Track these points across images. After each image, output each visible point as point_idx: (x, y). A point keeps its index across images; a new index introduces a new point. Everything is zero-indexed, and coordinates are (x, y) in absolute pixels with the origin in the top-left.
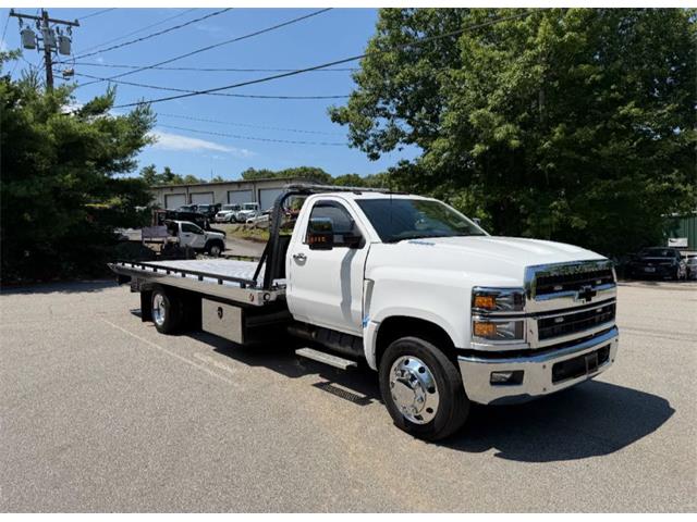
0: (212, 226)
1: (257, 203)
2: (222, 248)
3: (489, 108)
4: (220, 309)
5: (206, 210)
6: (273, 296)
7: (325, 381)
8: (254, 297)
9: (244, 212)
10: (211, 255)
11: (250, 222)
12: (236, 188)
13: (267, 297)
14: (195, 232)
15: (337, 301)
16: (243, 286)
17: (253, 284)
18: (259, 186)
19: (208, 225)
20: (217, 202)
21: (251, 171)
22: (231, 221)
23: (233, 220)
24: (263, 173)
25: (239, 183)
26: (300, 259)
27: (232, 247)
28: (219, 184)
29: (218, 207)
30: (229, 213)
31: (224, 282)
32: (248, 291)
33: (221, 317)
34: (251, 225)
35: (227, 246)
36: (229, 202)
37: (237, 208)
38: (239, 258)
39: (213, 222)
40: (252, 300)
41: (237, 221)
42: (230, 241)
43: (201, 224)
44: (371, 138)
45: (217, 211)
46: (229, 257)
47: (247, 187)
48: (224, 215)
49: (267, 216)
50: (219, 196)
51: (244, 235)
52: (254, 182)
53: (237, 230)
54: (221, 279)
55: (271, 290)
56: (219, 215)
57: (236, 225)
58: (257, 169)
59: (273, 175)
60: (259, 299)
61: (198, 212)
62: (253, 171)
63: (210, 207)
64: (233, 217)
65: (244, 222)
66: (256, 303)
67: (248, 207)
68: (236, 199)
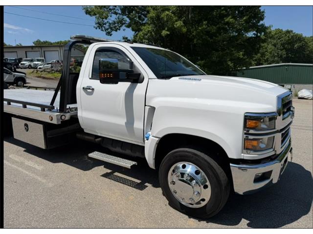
0: (17, 70)
1: (43, 58)
2: (25, 82)
3: (171, 11)
4: (26, 125)
5: (13, 62)
6: (67, 116)
7: (109, 171)
8: (53, 117)
9: (36, 63)
10: (18, 86)
11: (40, 68)
12: (30, 50)
13: (63, 117)
14: (7, 73)
15: (122, 121)
16: (43, 110)
17: (51, 108)
18: (43, 49)
19: (15, 69)
20: (19, 57)
21: (38, 41)
22: (28, 68)
23: (30, 67)
24: (45, 42)
25: (32, 47)
26: (89, 90)
27: (31, 82)
28: (20, 47)
29: (20, 60)
30: (27, 63)
31: (28, 106)
32: (48, 113)
33: (27, 130)
34: (41, 70)
35: (27, 81)
36: (26, 57)
37: (32, 61)
38: (36, 88)
39: (18, 68)
40: (52, 120)
41: (32, 68)
42: (29, 78)
43: (11, 69)
44: (107, 24)
45: (20, 62)
46: (29, 88)
47: (37, 49)
48: (24, 64)
49: (50, 65)
50: (21, 54)
51: (37, 75)
52: (41, 47)
53: (33, 72)
54: (25, 104)
55: (66, 113)
56: (22, 64)
57: (32, 70)
58: (42, 41)
59: (51, 44)
60: (57, 119)
61: (8, 61)
62: (40, 41)
63: (15, 60)
64: (30, 65)
65: (37, 68)
66: (55, 122)
67: (38, 60)
68: (31, 55)
